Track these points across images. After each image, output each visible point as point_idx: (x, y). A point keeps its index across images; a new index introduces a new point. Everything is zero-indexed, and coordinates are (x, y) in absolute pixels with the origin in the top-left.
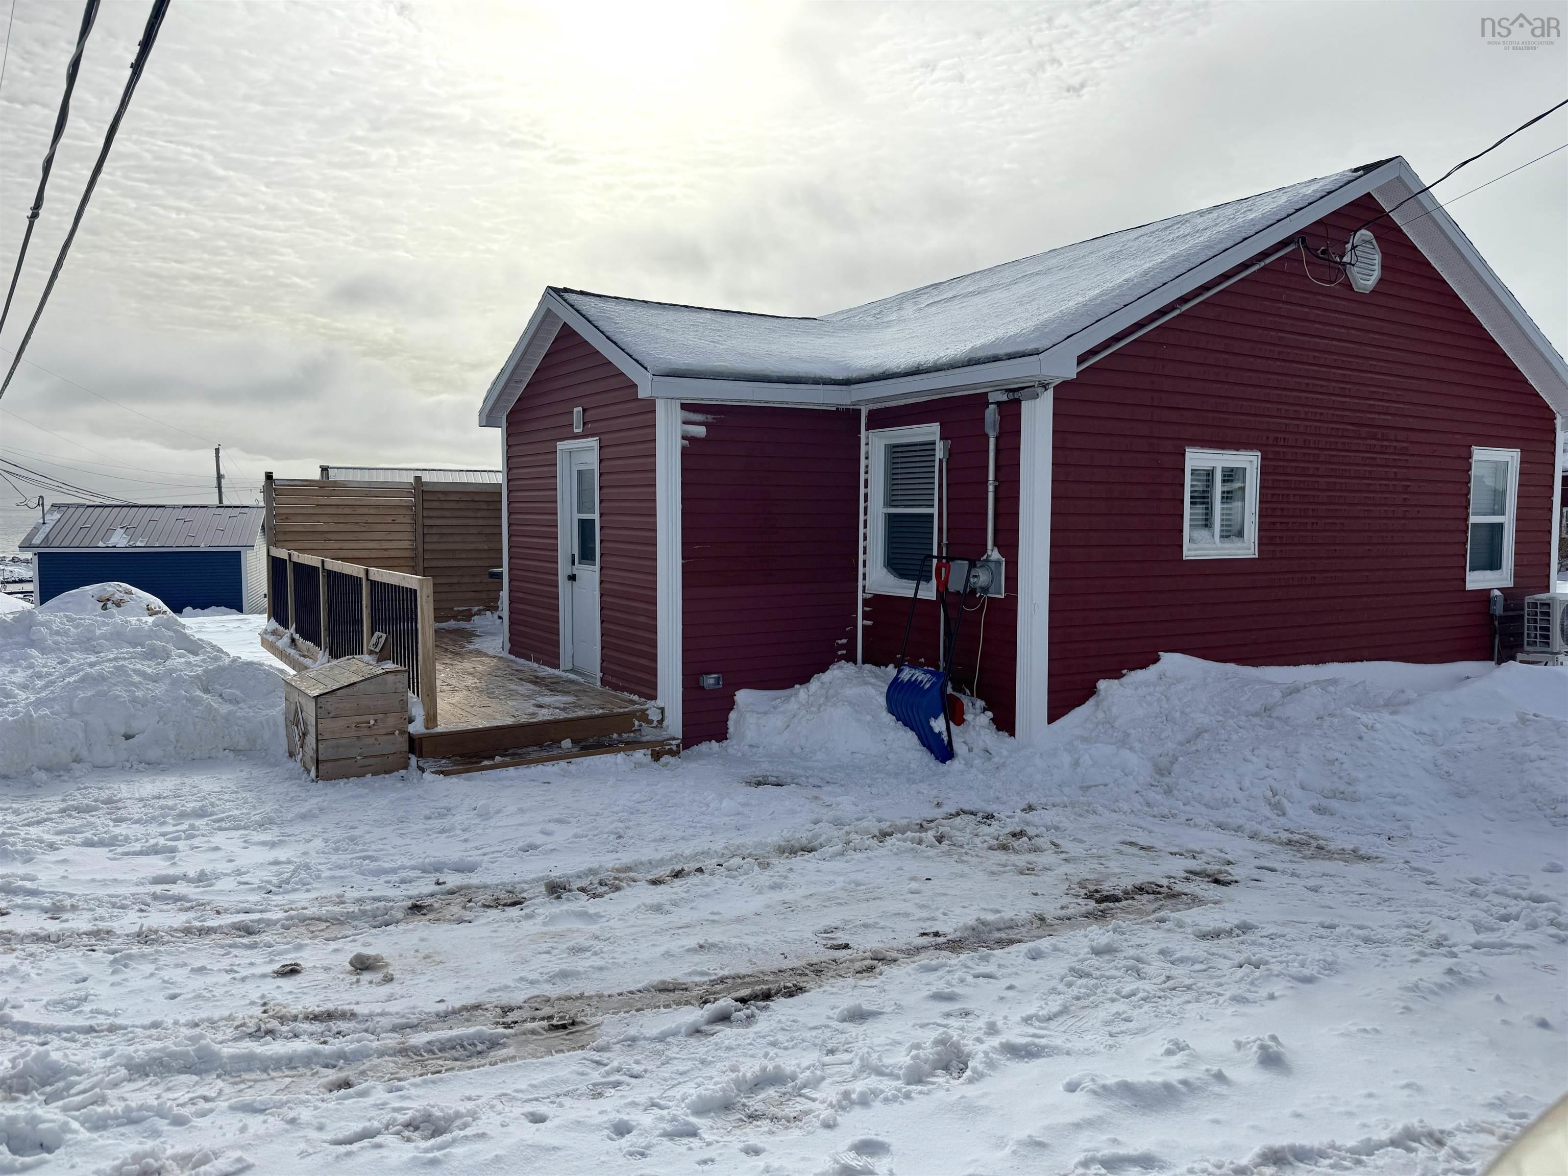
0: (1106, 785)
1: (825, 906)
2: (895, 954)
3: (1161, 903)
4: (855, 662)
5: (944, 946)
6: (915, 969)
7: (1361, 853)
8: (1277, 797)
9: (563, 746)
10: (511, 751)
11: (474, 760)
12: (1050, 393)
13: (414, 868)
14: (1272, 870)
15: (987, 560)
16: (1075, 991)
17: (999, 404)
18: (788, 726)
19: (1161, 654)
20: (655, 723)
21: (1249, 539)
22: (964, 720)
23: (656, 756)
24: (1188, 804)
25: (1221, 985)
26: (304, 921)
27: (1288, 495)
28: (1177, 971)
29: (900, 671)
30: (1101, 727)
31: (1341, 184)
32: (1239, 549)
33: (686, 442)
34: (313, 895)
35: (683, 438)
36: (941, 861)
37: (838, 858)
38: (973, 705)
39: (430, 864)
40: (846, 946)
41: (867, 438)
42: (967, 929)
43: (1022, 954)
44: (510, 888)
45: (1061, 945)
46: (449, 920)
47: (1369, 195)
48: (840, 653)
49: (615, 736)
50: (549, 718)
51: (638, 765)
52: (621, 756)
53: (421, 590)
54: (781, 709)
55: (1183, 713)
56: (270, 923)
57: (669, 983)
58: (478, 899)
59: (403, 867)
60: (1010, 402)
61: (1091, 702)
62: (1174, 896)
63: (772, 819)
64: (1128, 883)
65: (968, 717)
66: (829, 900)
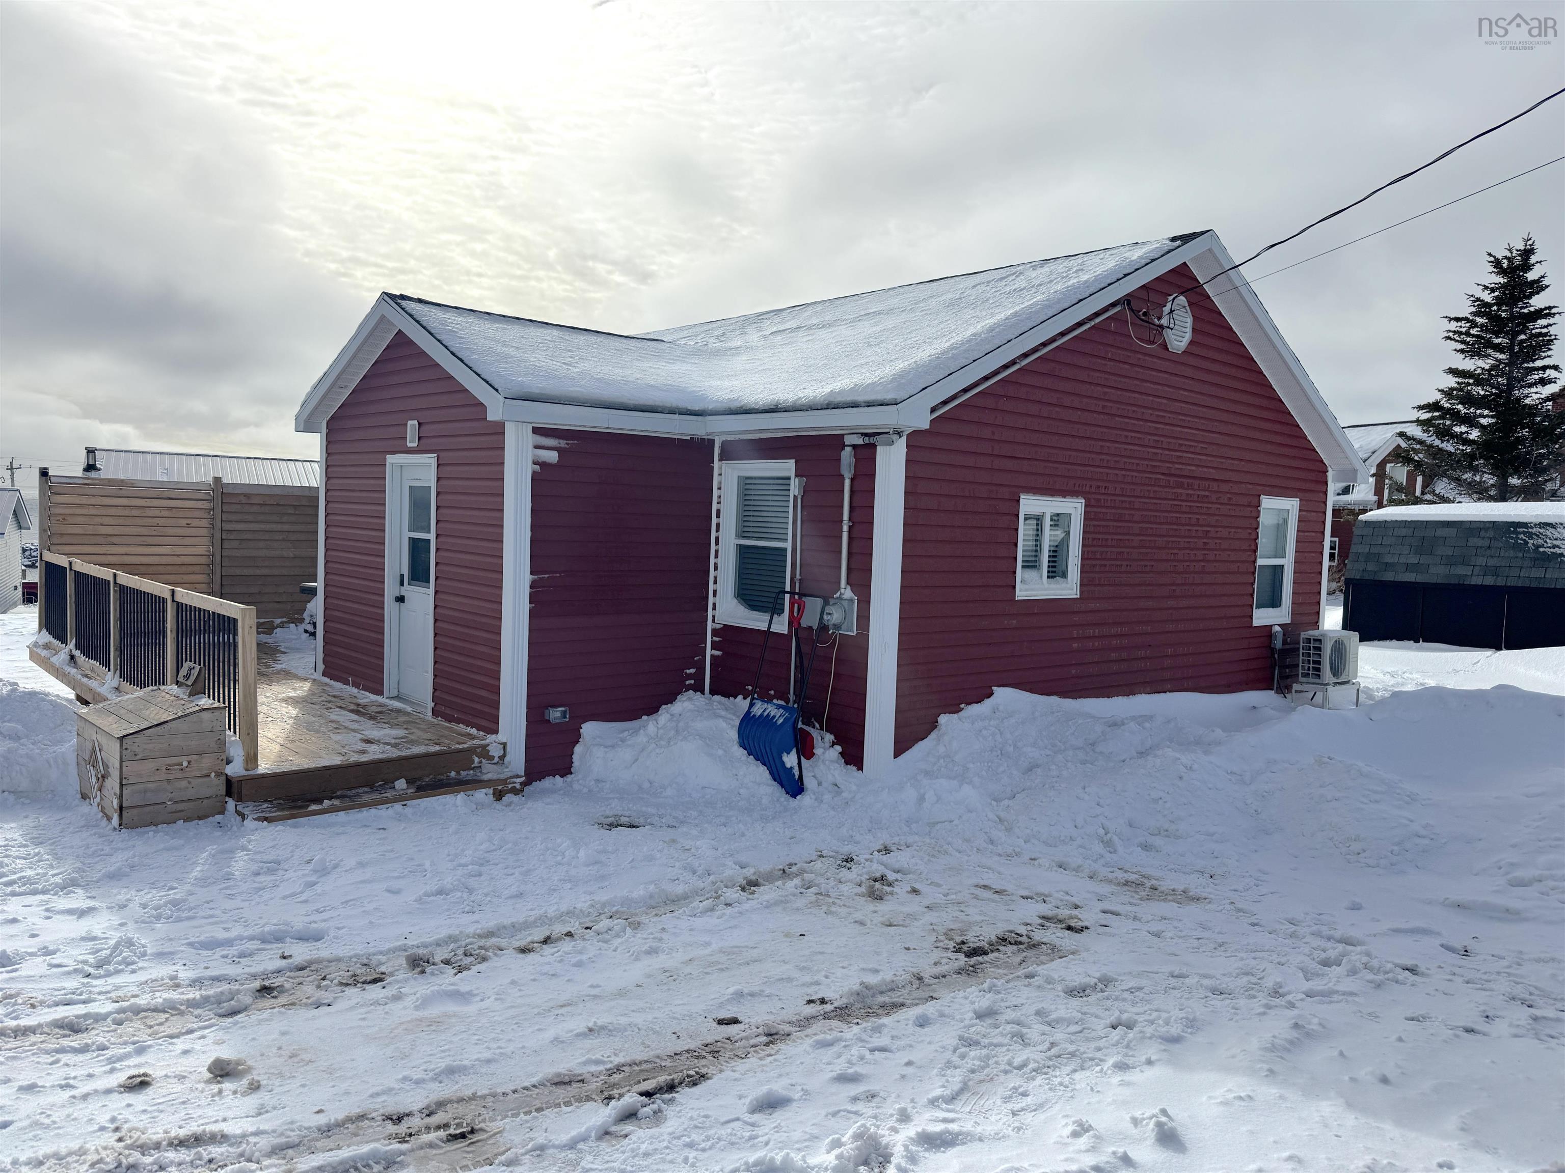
0: (951, 822)
1: (707, 973)
2: (787, 1028)
3: (1024, 954)
4: (703, 692)
5: (832, 1014)
6: (811, 1046)
7: (1191, 894)
8: (1109, 835)
9: (397, 787)
10: (339, 793)
11: (299, 803)
12: (904, 439)
13: (252, 938)
14: (1117, 914)
15: (840, 598)
16: (969, 1063)
17: (854, 447)
18: (636, 760)
19: (994, 688)
20: (496, 760)
21: (1072, 581)
22: (814, 754)
23: (499, 796)
24: (1029, 841)
25: (1099, 1049)
26: (138, 1013)
27: (1107, 540)
28: (1059, 1035)
29: (752, 705)
30: (942, 761)
31: (1163, 253)
32: (1062, 589)
33: (537, 468)
34: (142, 977)
35: (535, 463)
36: (810, 914)
37: (709, 913)
38: (822, 739)
39: (270, 933)
40: (735, 1021)
41: (720, 468)
42: (852, 994)
43: (911, 1022)
44: (365, 961)
45: (947, 1011)
46: (306, 1005)
47: (1185, 263)
48: (688, 682)
49: (453, 774)
50: (381, 756)
51: (480, 806)
52: (461, 797)
53: (243, 620)
54: (629, 742)
55: (1015, 747)
56: (99, 1018)
57: (565, 1075)
58: (333, 976)
59: (240, 938)
60: (865, 446)
61: (933, 735)
62: (1034, 946)
63: (632, 867)
64: (990, 933)
65: (818, 751)
66: (709, 966)
